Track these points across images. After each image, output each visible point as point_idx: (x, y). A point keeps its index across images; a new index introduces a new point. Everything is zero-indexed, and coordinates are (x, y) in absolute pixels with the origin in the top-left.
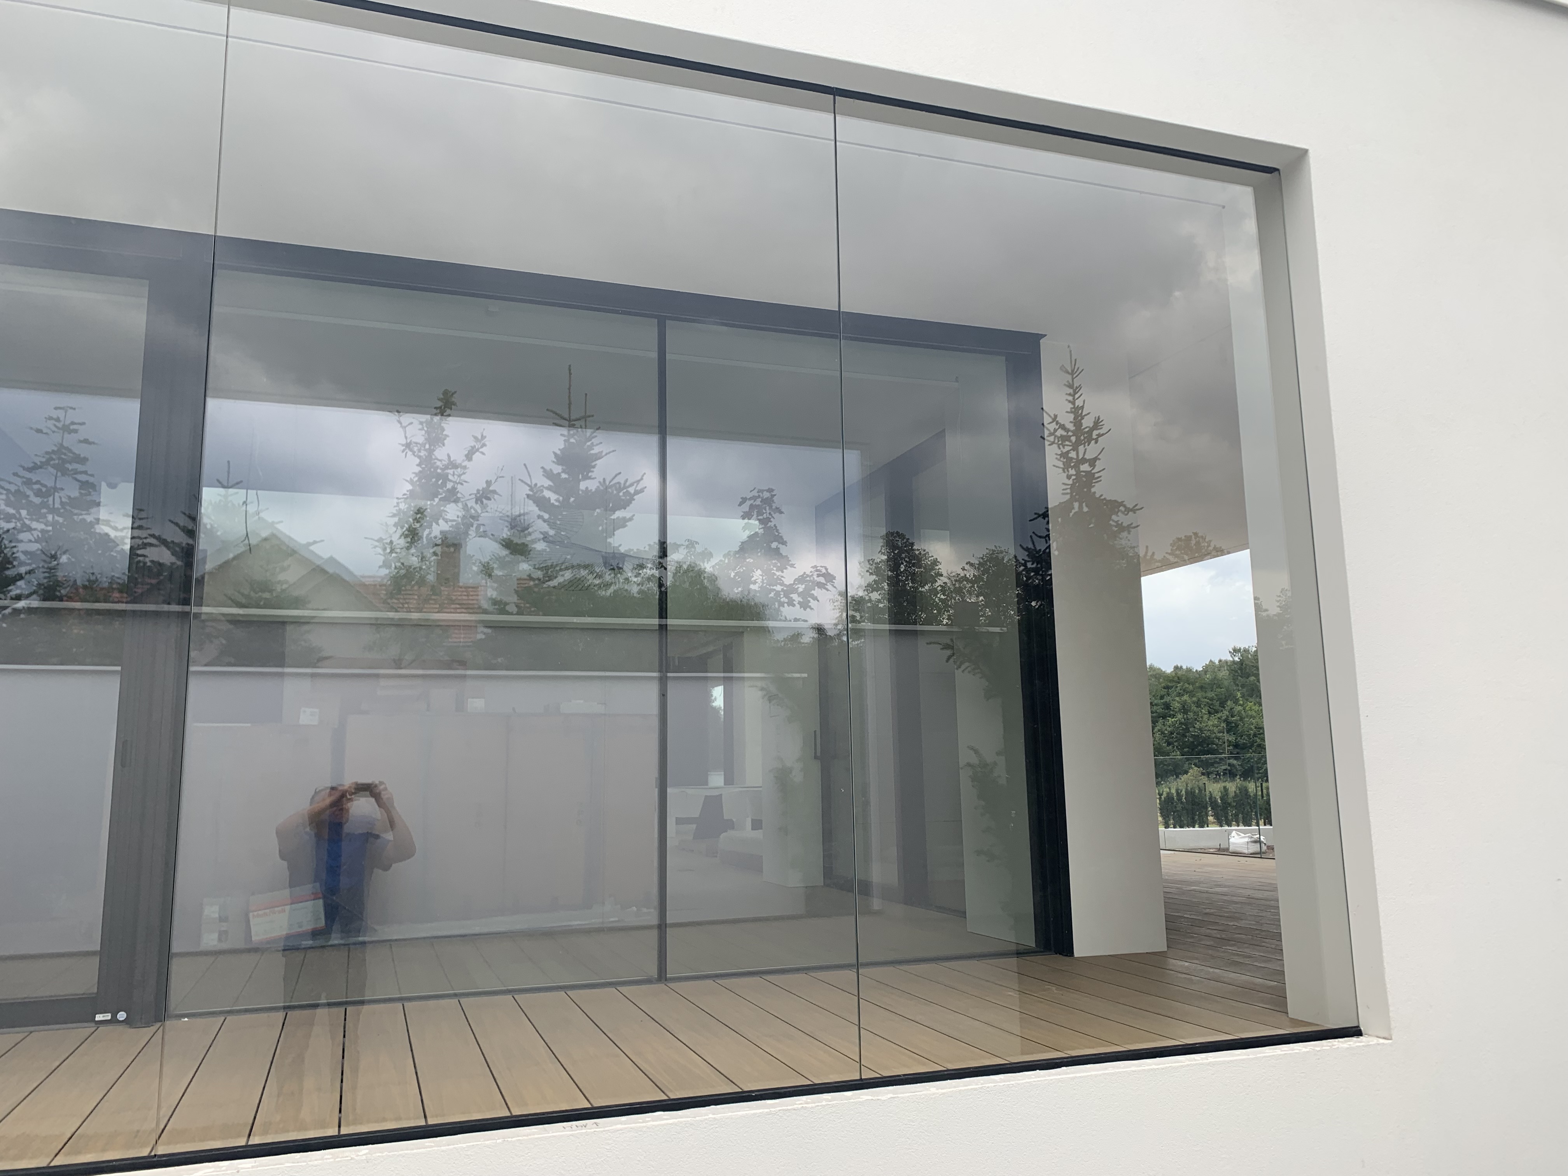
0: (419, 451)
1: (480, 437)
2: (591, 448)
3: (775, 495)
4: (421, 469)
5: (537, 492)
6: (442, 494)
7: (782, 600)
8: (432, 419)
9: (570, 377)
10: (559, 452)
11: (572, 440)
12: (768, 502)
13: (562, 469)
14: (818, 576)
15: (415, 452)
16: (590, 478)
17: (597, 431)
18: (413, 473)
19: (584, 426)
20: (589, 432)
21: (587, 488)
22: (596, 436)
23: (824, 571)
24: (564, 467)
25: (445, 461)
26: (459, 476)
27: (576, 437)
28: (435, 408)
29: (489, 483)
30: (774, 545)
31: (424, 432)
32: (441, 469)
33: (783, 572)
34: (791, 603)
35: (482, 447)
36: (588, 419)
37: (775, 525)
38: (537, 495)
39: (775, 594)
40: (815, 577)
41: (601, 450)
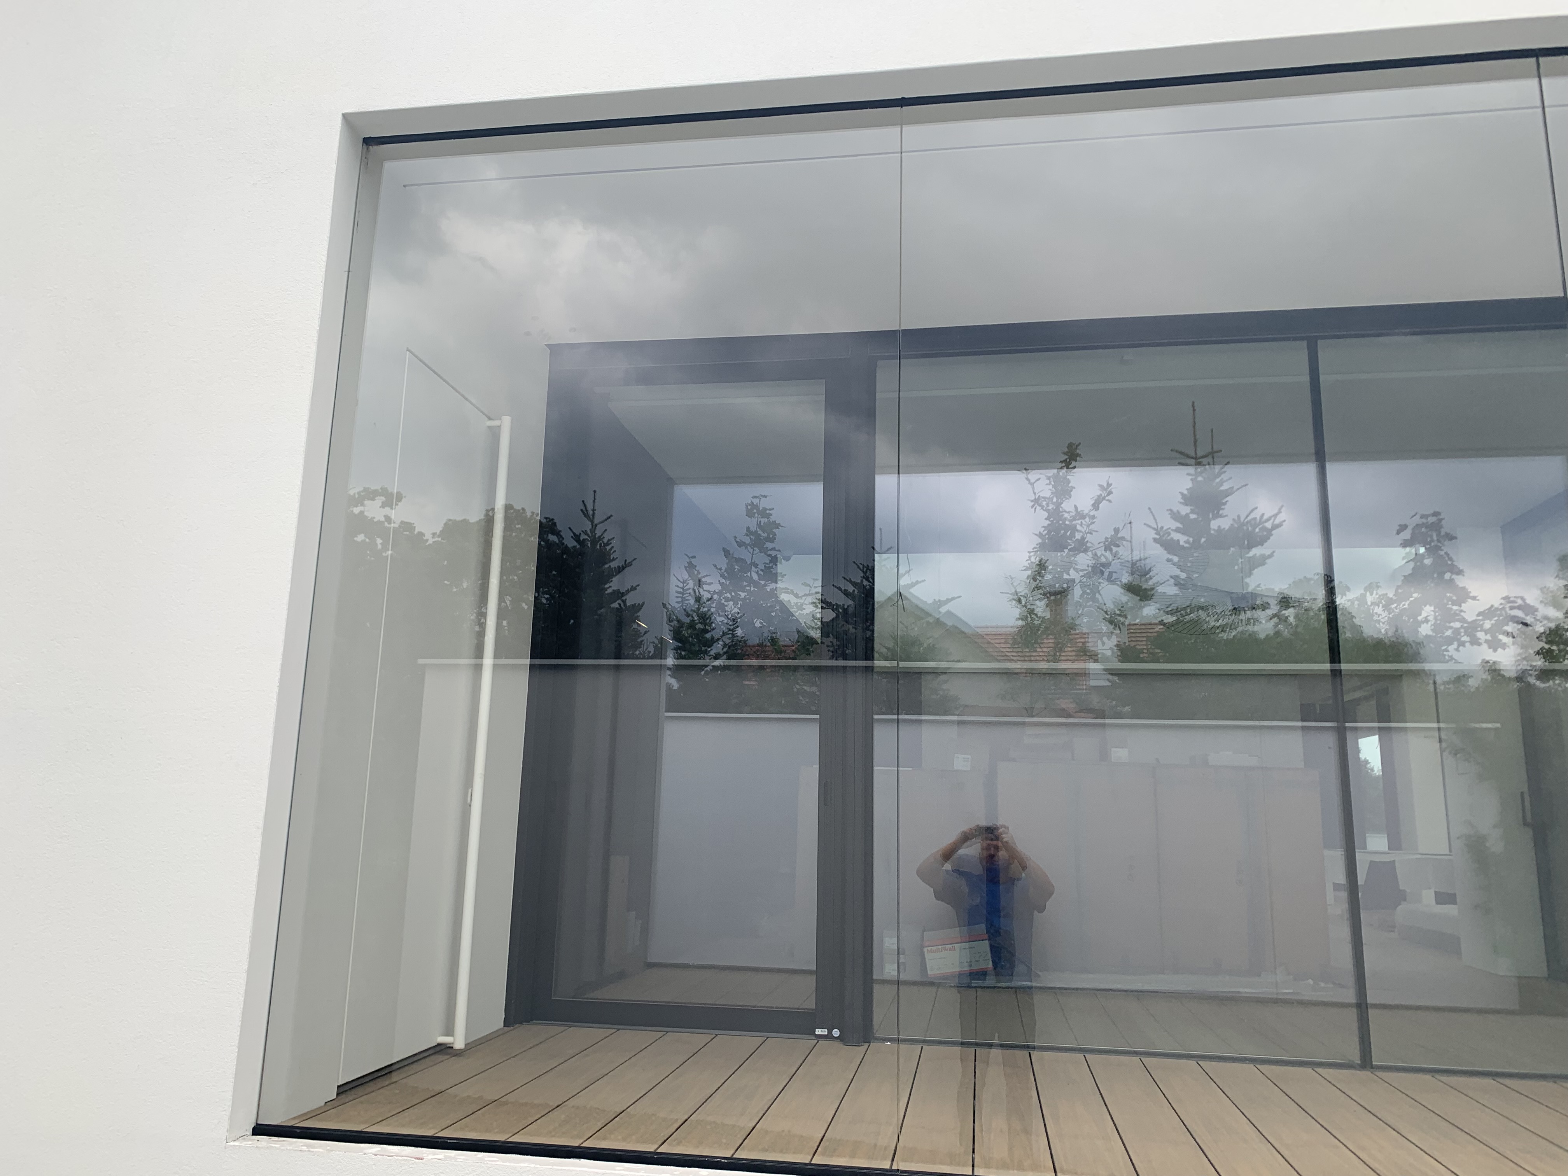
0: (1048, 505)
1: (1105, 485)
2: (1221, 483)
3: (1443, 519)
4: (1050, 523)
5: (1163, 536)
6: (1071, 545)
7: (1463, 639)
8: (1058, 473)
9: (1194, 414)
10: (1185, 492)
11: (1200, 479)
12: (1436, 526)
13: (1191, 509)
14: (1511, 608)
15: (1044, 506)
16: (1221, 516)
17: (1227, 466)
18: (1043, 527)
19: (1212, 463)
20: (1217, 468)
21: (1219, 527)
22: (1225, 472)
23: (1520, 602)
24: (1192, 508)
25: (1072, 512)
26: (1088, 526)
27: (1204, 475)
28: (1061, 462)
29: (1117, 530)
30: (1447, 576)
31: (1051, 487)
32: (1069, 521)
33: (1460, 606)
34: (1475, 642)
35: (1108, 495)
36: (1215, 455)
37: (1446, 553)
38: (1164, 538)
39: (1453, 633)
40: (1508, 609)
41: (1231, 486)
